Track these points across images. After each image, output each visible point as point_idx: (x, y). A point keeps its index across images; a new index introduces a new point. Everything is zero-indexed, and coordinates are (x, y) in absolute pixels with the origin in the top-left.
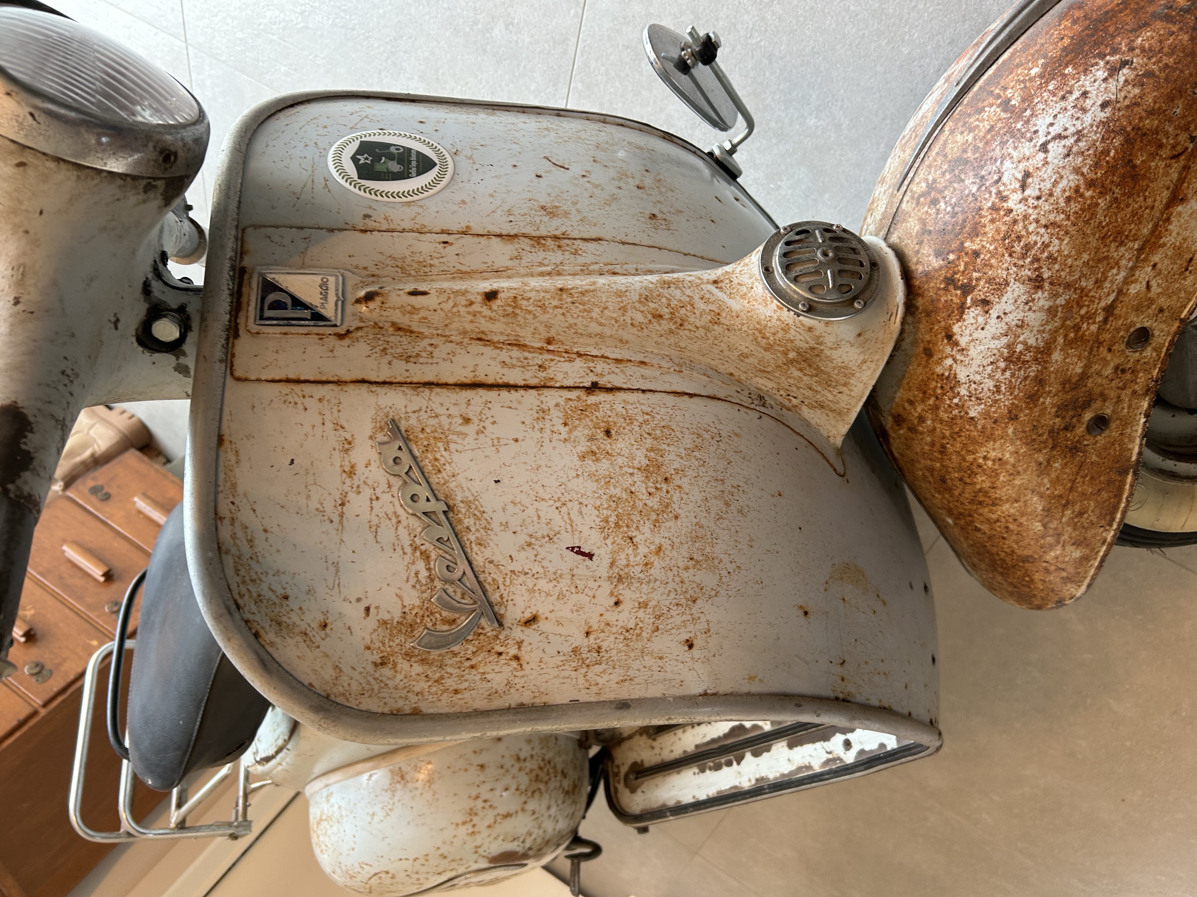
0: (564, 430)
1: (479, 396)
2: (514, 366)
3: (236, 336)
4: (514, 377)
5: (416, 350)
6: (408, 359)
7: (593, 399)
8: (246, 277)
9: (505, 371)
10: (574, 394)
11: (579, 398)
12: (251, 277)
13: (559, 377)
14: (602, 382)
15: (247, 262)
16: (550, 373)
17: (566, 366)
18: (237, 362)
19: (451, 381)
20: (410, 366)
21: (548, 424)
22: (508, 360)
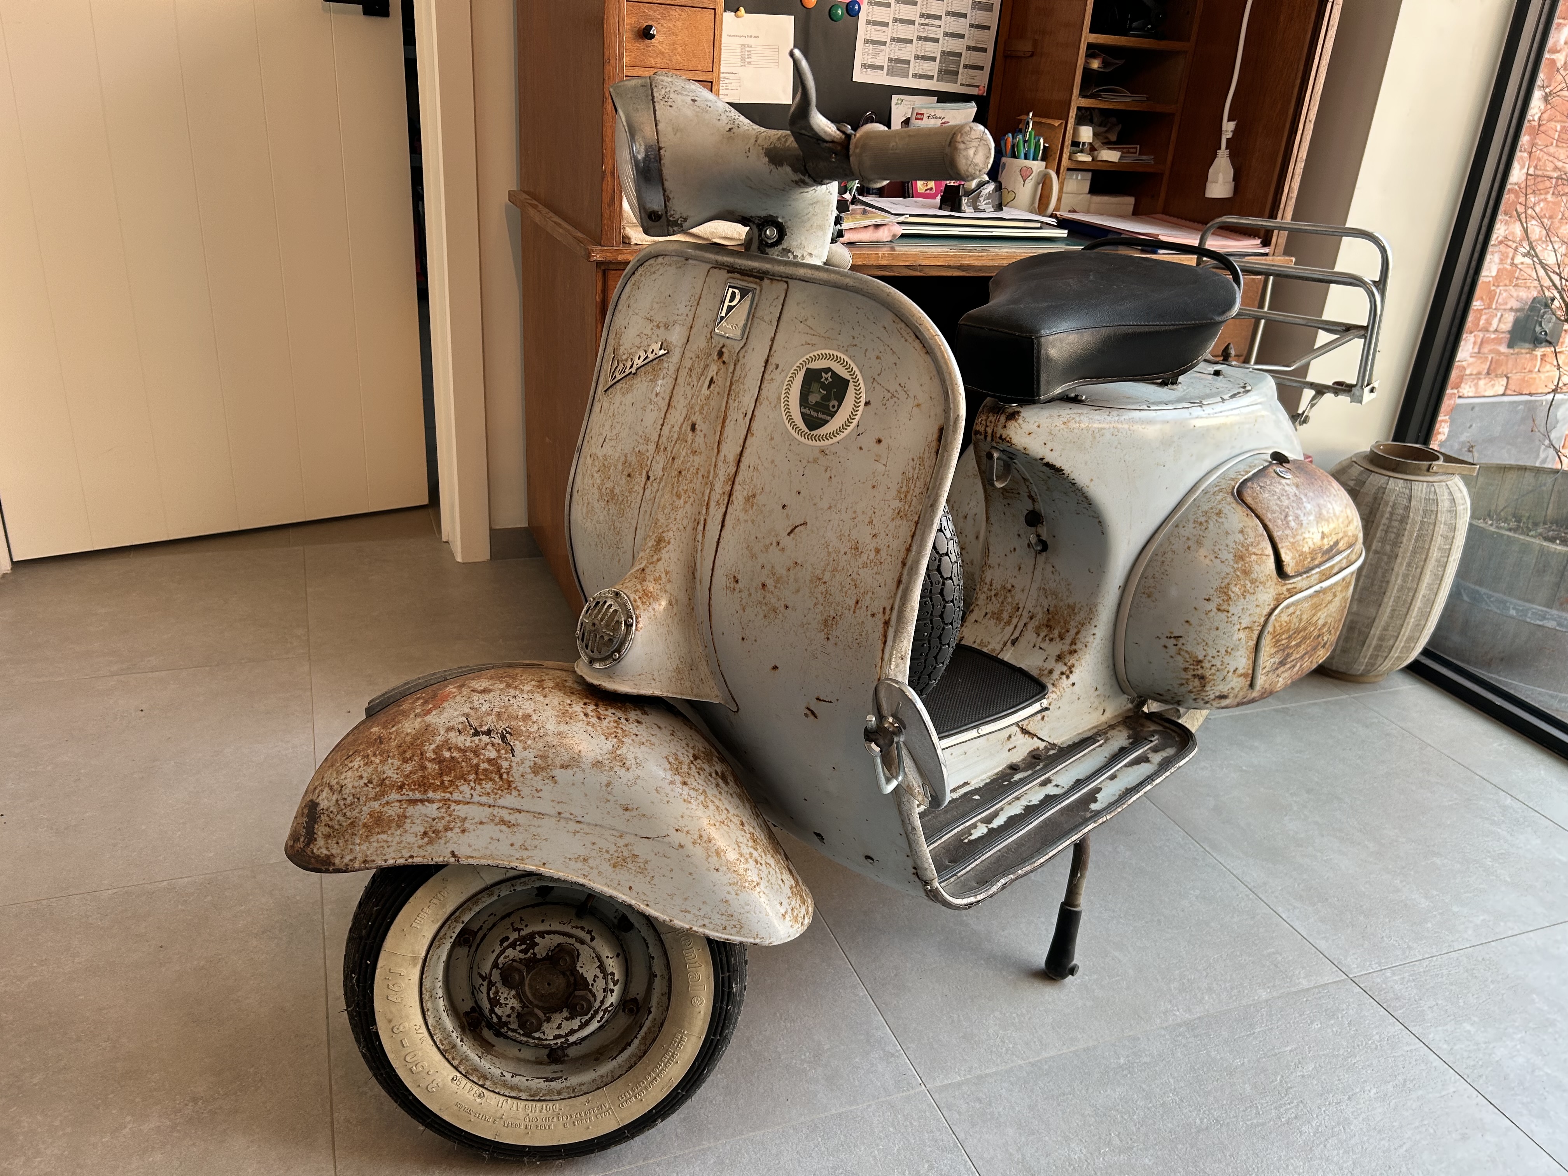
0: (637, 450)
1: (664, 405)
2: (670, 432)
3: (729, 272)
4: (666, 429)
5: (693, 376)
6: (690, 370)
7: (644, 474)
8: (758, 280)
9: (669, 426)
10: (649, 463)
11: (647, 465)
12: (756, 283)
13: (658, 458)
14: (649, 483)
15: (766, 282)
16: (661, 453)
17: (661, 465)
18: (716, 270)
19: (675, 392)
20: (687, 370)
21: (642, 441)
22: (674, 429)
